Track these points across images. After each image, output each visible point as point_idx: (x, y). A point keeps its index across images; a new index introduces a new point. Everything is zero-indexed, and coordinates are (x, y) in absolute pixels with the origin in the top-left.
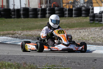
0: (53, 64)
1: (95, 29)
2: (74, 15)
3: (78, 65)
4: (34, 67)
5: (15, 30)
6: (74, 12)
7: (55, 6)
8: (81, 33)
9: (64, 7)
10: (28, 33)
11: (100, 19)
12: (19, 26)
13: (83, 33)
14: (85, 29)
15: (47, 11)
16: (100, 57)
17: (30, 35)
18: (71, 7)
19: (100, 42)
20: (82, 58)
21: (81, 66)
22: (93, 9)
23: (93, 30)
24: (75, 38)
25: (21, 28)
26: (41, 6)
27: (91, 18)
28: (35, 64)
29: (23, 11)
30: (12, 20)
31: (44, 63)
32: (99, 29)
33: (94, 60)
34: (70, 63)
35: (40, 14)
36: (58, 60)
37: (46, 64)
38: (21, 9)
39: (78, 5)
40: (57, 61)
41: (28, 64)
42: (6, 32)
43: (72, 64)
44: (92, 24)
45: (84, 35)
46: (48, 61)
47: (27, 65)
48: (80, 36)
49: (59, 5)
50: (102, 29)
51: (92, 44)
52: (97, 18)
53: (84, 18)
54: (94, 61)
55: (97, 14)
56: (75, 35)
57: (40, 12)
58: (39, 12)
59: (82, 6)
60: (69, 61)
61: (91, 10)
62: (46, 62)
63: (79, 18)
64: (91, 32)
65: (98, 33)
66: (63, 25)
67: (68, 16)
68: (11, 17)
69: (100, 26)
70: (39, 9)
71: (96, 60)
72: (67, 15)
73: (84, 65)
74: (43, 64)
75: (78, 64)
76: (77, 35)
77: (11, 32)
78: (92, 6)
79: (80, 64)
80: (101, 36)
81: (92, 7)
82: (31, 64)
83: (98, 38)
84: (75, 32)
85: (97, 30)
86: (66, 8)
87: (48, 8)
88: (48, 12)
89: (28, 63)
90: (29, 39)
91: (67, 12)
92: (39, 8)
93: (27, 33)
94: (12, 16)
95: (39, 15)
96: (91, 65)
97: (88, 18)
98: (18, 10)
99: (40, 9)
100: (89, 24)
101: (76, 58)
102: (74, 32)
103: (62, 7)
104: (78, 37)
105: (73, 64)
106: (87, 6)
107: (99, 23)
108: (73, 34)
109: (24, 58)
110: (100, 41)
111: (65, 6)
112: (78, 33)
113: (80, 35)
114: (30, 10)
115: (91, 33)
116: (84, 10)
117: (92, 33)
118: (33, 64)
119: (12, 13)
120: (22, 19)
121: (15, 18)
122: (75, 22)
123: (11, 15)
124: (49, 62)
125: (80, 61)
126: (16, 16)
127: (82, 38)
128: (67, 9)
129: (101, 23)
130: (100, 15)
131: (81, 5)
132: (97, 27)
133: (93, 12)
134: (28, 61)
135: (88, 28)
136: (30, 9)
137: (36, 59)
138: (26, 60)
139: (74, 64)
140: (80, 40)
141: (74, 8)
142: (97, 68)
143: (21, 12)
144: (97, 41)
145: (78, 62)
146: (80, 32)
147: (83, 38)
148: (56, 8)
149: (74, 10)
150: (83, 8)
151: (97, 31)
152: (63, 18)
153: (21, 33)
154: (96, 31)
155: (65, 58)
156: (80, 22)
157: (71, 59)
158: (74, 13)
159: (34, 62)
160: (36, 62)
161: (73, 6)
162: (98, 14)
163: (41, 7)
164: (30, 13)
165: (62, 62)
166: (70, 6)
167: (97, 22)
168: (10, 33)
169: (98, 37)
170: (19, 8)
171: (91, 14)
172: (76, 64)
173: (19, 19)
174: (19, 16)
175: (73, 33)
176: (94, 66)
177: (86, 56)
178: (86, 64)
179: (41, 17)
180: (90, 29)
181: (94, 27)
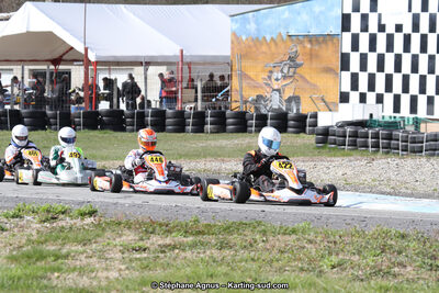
6: (269, 121)
9: (248, 110)
11: (342, 139)
15: (207, 117)
22: (315, 116)
27: (319, 137)
29: (151, 116)
30: (127, 135)
35: (191, 124)
38: (148, 112)
44: (322, 151)
52: (333, 138)
57: (191, 120)
58: (188, 120)
61: (308, 120)
67: (255, 131)
68: (124, 130)
70: (190, 114)
72: (253, 129)
86: (250, 113)
87: (209, 112)
88: (209, 119)
91: (254, 122)
92: (189, 111)
94: (127, 125)
95: (189, 125)
99: (192, 112)
100: (314, 149)
107: (339, 147)
114: (168, 115)
116: (294, 119)
119: (128, 120)
121: (132, 131)
123: (124, 125)
126: (135, 127)
128: (254, 115)
129: (344, 149)
130: (341, 130)
133: (315, 124)
136: (168, 111)
141: (270, 114)
143: (147, 118)
149: (269, 118)
150: (291, 114)
152: (244, 134)
156: (289, 144)
162: (336, 127)
164: (168, 121)
167: (333, 146)
179: (195, 131)
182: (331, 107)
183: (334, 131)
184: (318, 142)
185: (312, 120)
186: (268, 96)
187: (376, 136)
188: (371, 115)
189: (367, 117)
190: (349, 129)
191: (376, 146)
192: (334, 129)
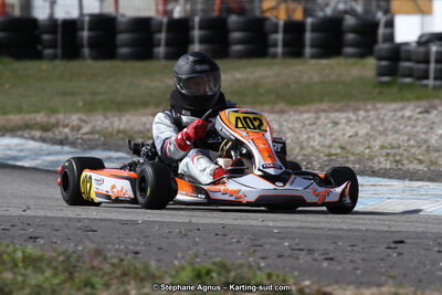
0: (218, 260)
1: (401, 109)
2: (308, 51)
3: (325, 264)
4: (135, 268)
5: (54, 111)
6: (308, 36)
7: (230, 11)
8: (340, 126)
9: (268, 15)
10: (111, 123)
11: (422, 66)
12: (73, 94)
13: (348, 128)
14: (356, 110)
15: (193, 28)
16: (420, 230)
17: (119, 132)
18: (298, 16)
19: (421, 167)
20: (340, 233)
21: (339, 268)
22: (390, 24)
23: (391, 114)
24: (312, 147)
25: (80, 104)
26: (170, 7)
27: (384, 63)
28: (139, 256)
29: (90, 29)
30: (44, 65)
31: (179, 255)
32: (418, 110)
33: (395, 242)
34: (289, 252)
35: (163, 42)
36: (238, 242)
37: (188, 257)
38: (83, 22)
39: (327, 5)
40: (234, 247)
41: (109, 255)
42: (15, 119)
43: (297, 258)
44: (385, 90)
45: (351, 137)
46: (196, 244)
47: (105, 258)
48: (336, 139)
49: (247, 6)
50: (427, 112)
51: (385, 174)
52: (407, 64)
53: (351, 61)
54: (393, 245)
55: (406, 44)
56: (311, 135)
57: (163, 36)
58: (157, 36)
59: (346, 12)
60: (286, 244)
61: (381, 31)
62: (189, 249)
63: (333, 62)
64: (382, 123)
65: (414, 127)
66: (261, 91)
68: (38, 56)
69: (419, 98)
70: (161, 24)
71: (402, 242)
72: (280, 50)
73: (352, 261)
74: (176, 258)
75: (326, 259)
76: (320, 135)
77: (40, 117)
78: (387, 11)
79: (331, 259)
80: (426, 141)
81: (389, 16)
82: (122, 257)
83: (413, 150)
84: (314, 124)
85: (408, 113)
86: (274, 20)
87: (197, 19)
88: (196, 33)
89: (110, 251)
90: (118, 150)
91: (280, 37)
92: (160, 17)
93: (107, 123)
94: (45, 48)
95: (159, 45)
96: (382, 265)
97: (371, 62)
98: (71, 26)
99: (165, 20)
100: (374, 86)
101: (317, 232)
102: (307, 122)
103: (257, 13)
104: (328, 142)
105: (304, 258)
106: (367, 11)
107: (418, 83)
108: (304, 130)
109: (94, 228)
110: (421, 162)
111: (271, 9)
112: (326, 125)
113: (333, 137)
114: (120, 27)
115: (381, 129)
116: (354, 30)
117: (386, 125)
118: (130, 256)
119: (46, 37)
120: (87, 65)
121: (54, 57)
123: (39, 47)
124: (202, 250)
125: (331, 248)
126: (59, 51)
127: (343, 148)
128: (281, 23)
129: (426, 86)
130: (422, 49)
131: (341, 7)
132: (409, 100)
133: (390, 38)
134: (109, 243)
135: (369, 107)
136: (120, 19)
137: (146, 237)
138: (103, 238)
139: (309, 258)
140: (335, 155)
141: (309, 21)
142: (405, 275)
143: (80, 34)
144: (405, 162)
145: (326, 252)
146: (336, 120)
147: (349, 148)
148: (233, 19)
149: (308, 28)
150: (350, 21)
151: (410, 118)
153: (83, 124)
154: (403, 117)
155: (269, 233)
156: (333, 78)
157: (294, 239)
158: (312, 39)
159: (138, 249)
160: (144, 248)
161: (307, 13)
162: (415, 45)
163: (168, 13)
164: (122, 37)
165: (255, 251)
166: (294, 10)
167: (408, 80)
168: (36, 124)
169: (412, 142)
170: (75, 14)
171: (382, 46)
172: (315, 260)
173: (75, 65)
174: (71, 50)
175: (305, 125)
176: (391, 267)
177: (360, 227)
178: (359, 261)
180: (377, 109)
181: (394, 100)
183: (409, 51)
184: (381, 73)
185: (388, 31)
190: (434, 48)
192: (409, 48)
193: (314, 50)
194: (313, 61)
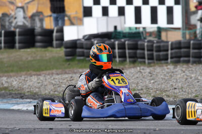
2: (17, 45)
6: (17, 38)
18: (12, 29)
22: (61, 31)
27: (68, 50)
44: (72, 63)
61: (55, 34)
67: (5, 47)
72: (3, 45)
91: (2, 38)
116: (40, 34)
122: (30, 59)
130: (88, 42)
141: (17, 30)
149: (17, 34)
156: (38, 58)
158: (19, 39)
162: (83, 40)
167: (82, 58)
182: (74, 21)
183: (82, 44)
184: (67, 55)
185: (59, 34)
186: (13, 13)
187: (122, 47)
188: (115, 27)
189: (111, 29)
190: (96, 42)
191: (123, 56)
192: (81, 42)
193: (21, 45)
194: (22, 50)
